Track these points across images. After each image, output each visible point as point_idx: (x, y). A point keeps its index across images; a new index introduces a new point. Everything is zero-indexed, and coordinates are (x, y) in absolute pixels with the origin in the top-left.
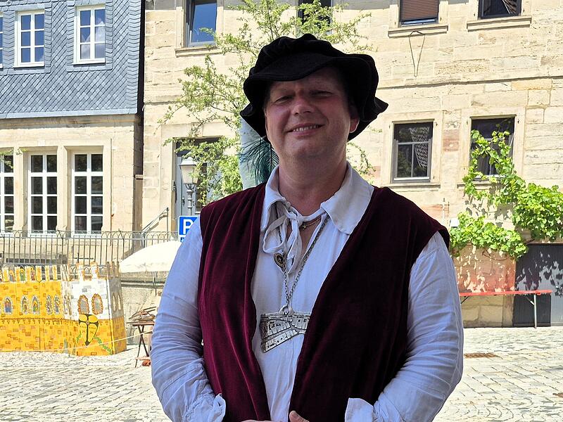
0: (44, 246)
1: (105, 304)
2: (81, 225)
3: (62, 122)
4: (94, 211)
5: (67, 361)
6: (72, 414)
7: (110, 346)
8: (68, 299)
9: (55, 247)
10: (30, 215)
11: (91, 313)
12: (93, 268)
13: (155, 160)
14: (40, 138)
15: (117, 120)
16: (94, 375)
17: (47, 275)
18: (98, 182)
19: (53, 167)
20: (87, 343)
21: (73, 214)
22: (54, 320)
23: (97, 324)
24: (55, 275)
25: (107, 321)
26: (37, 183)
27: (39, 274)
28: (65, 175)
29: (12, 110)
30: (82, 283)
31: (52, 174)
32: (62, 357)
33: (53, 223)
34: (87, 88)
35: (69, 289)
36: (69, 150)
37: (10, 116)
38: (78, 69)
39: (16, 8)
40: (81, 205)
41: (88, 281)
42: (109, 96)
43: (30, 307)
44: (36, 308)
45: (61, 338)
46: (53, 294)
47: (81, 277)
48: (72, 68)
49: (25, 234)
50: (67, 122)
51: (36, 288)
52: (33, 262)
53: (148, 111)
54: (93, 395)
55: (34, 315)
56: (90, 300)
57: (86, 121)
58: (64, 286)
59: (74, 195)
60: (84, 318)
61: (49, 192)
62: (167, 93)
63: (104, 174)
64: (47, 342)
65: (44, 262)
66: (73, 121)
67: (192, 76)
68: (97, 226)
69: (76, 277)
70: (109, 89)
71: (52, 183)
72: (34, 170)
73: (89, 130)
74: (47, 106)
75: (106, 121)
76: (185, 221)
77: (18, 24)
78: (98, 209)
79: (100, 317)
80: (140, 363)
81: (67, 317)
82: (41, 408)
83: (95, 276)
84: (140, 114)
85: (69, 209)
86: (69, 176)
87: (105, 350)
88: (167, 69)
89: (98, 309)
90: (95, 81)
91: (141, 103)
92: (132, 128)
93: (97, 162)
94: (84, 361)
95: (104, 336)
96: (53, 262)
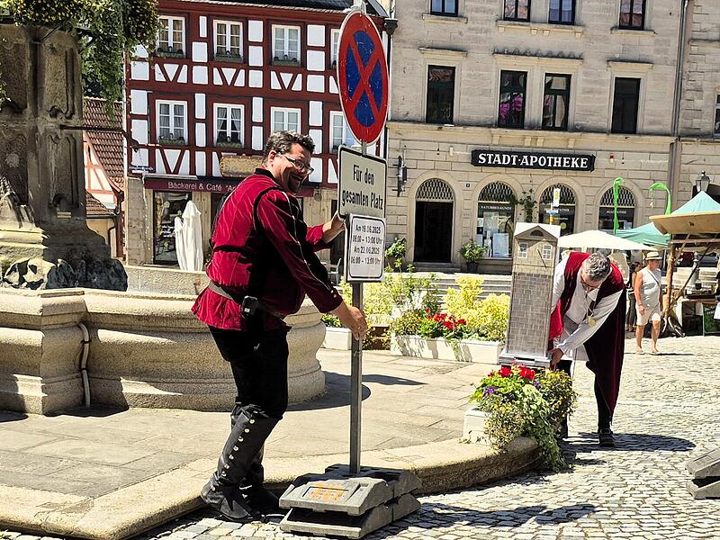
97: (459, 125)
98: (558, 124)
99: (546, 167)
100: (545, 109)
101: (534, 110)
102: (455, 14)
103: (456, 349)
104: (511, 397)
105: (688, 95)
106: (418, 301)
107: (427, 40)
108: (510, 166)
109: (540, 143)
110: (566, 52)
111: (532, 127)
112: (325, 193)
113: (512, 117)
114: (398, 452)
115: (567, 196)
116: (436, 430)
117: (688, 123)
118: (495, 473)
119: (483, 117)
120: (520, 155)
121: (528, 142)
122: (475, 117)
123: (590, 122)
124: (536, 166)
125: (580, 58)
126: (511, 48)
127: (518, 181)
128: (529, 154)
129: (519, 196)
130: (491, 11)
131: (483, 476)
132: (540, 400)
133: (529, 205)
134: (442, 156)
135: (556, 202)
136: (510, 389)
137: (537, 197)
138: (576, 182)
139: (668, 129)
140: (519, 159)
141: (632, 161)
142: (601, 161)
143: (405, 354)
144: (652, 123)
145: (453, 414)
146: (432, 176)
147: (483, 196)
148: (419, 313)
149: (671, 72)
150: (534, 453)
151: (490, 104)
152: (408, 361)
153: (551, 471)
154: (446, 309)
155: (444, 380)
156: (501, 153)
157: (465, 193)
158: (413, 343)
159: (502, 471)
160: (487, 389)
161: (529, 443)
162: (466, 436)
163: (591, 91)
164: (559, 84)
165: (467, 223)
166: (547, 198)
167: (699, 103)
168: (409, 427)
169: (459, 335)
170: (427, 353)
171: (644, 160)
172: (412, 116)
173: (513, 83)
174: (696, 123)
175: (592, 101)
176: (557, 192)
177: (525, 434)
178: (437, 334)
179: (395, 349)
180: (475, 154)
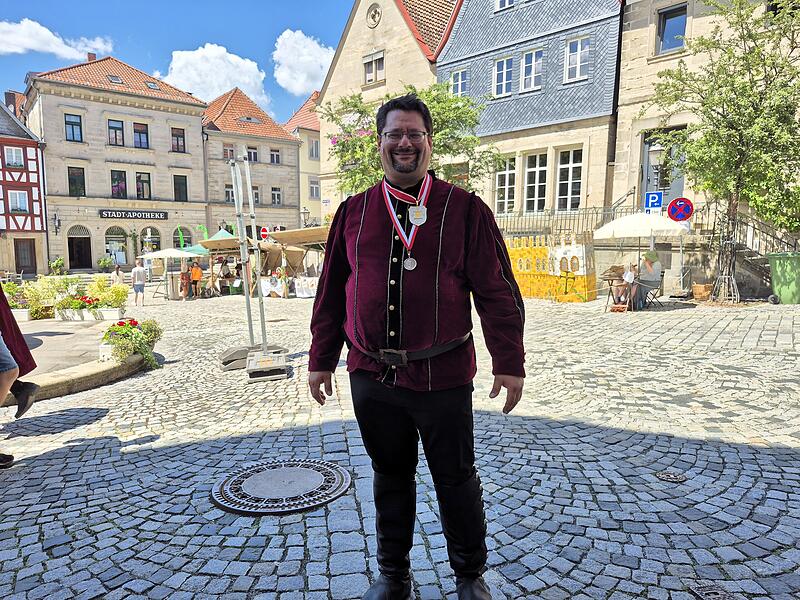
1: (581, 264)
2: (563, 205)
3: (552, 129)
4: (573, 193)
5: (551, 305)
6: (559, 344)
7: (583, 295)
8: (553, 259)
9: (543, 222)
10: (525, 199)
11: (570, 270)
12: (573, 236)
13: (626, 149)
14: (534, 143)
15: (595, 122)
16: (573, 317)
17: (537, 243)
18: (577, 172)
19: (544, 163)
20: (566, 293)
21: (557, 197)
22: (541, 275)
23: (574, 279)
24: (543, 244)
25: (582, 277)
26: (532, 176)
27: (531, 243)
28: (552, 168)
29: (516, 125)
30: (563, 248)
31: (543, 168)
32: (547, 303)
33: (542, 204)
34: (572, 101)
35: (553, 253)
36: (556, 149)
37: (515, 129)
38: (566, 87)
39: (522, 50)
40: (563, 190)
41: (568, 247)
43: (524, 266)
44: (528, 267)
45: (547, 289)
46: (542, 256)
47: (563, 243)
48: (562, 87)
49: (521, 214)
50: (556, 128)
51: (529, 252)
52: (526, 234)
53: (621, 111)
54: (574, 331)
55: (527, 271)
56: (569, 260)
57: (571, 126)
58: (549, 250)
59: (558, 182)
60: (564, 274)
61: (540, 182)
62: (638, 95)
63: (583, 164)
64: (535, 291)
65: (535, 233)
66: (560, 127)
67: (663, 78)
68: (575, 205)
69: (559, 244)
70: (591, 99)
71: (543, 175)
72: (529, 167)
73: (573, 132)
74: (541, 118)
76: (651, 196)
77: (523, 61)
78: (576, 192)
79: (577, 273)
80: (609, 309)
81: (551, 273)
82: (535, 338)
83: (574, 242)
84: (615, 114)
85: (555, 193)
86: (556, 169)
87: (580, 298)
89: (575, 267)
90: (579, 94)
91: (616, 106)
92: (607, 126)
93: (578, 156)
94: (564, 306)
95: (579, 288)
96: (542, 233)
97: (89, 197)
98: (146, 196)
99: (142, 218)
100: (138, 190)
101: (132, 189)
102: (81, 141)
103: (95, 314)
104: (126, 336)
105: (211, 184)
106: (72, 290)
107: (66, 153)
108: (121, 217)
109: (137, 206)
110: (146, 162)
111: (131, 198)
112: (9, 235)
113: (120, 193)
114: (61, 372)
115: (155, 232)
116: (85, 357)
117: (213, 197)
118: (120, 375)
119: (102, 194)
120: (127, 212)
121: (130, 206)
122: (98, 193)
123: (163, 196)
124: (136, 217)
125: (154, 165)
126: (116, 159)
127: (127, 225)
128: (131, 212)
129: (128, 233)
130: (102, 141)
131: (113, 377)
132: (142, 335)
133: (135, 237)
134: (81, 213)
135: (149, 235)
136: (124, 331)
137: (139, 233)
138: (159, 225)
139: (204, 200)
140: (126, 214)
141: (187, 215)
142: (171, 215)
143: (65, 319)
144: (196, 197)
145: (93, 348)
146: (77, 223)
147: (107, 233)
148: (73, 297)
149: (202, 173)
150: (141, 362)
151: (107, 187)
152: (66, 323)
153: (151, 369)
154: (88, 294)
155: (87, 331)
156: (116, 212)
157: (97, 232)
158: (68, 313)
159: (124, 373)
160: (112, 333)
161: (138, 357)
162: (101, 358)
163: (161, 181)
164: (144, 178)
165: (99, 247)
166: (144, 233)
167: (217, 188)
168: (68, 358)
169: (96, 307)
170: (77, 317)
171: (193, 214)
172: (60, 193)
173: (119, 177)
174: (217, 197)
175: (163, 186)
176: (149, 230)
177: (135, 353)
178: (83, 307)
179: (58, 317)
180: (101, 212)
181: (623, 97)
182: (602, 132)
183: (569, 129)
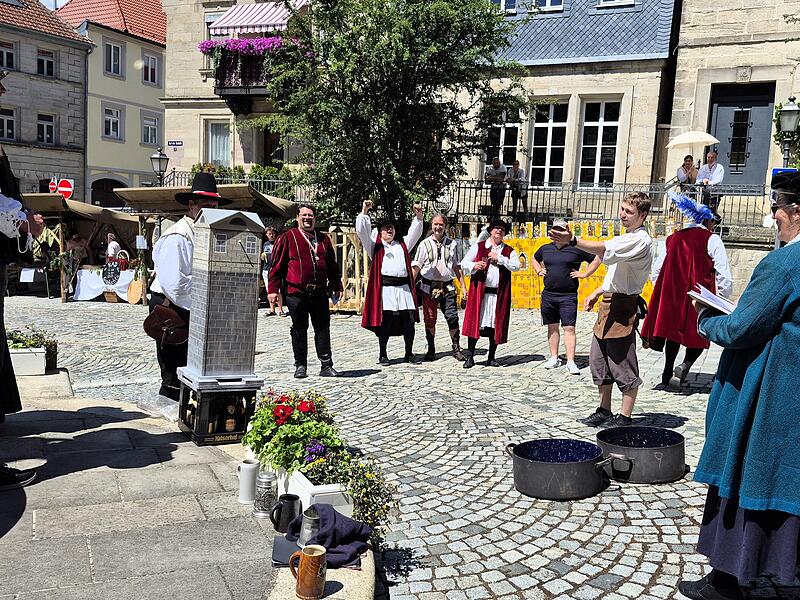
0: (547, 199)
4: (604, 163)
9: (559, 201)
10: (532, 166)
13: (687, 108)
14: (552, 86)
15: (643, 66)
18: (611, 135)
19: (561, 116)
21: (580, 166)
26: (541, 134)
28: (572, 125)
31: (560, 125)
33: (556, 177)
36: (582, 97)
38: (602, 11)
40: (589, 157)
42: (636, 40)
48: (595, 11)
53: (684, 56)
57: (606, 67)
59: (582, 146)
61: (554, 143)
62: (708, 35)
63: (621, 124)
66: (591, 68)
70: (638, 33)
71: (560, 135)
72: (539, 120)
73: (609, 77)
75: (629, 66)
78: (608, 161)
84: (673, 59)
85: (577, 162)
86: (579, 126)
88: (710, 9)
90: (620, 24)
91: (674, 47)
92: (659, 74)
93: (613, 111)
181: (686, 35)
182: (652, 82)
183: (603, 71)
